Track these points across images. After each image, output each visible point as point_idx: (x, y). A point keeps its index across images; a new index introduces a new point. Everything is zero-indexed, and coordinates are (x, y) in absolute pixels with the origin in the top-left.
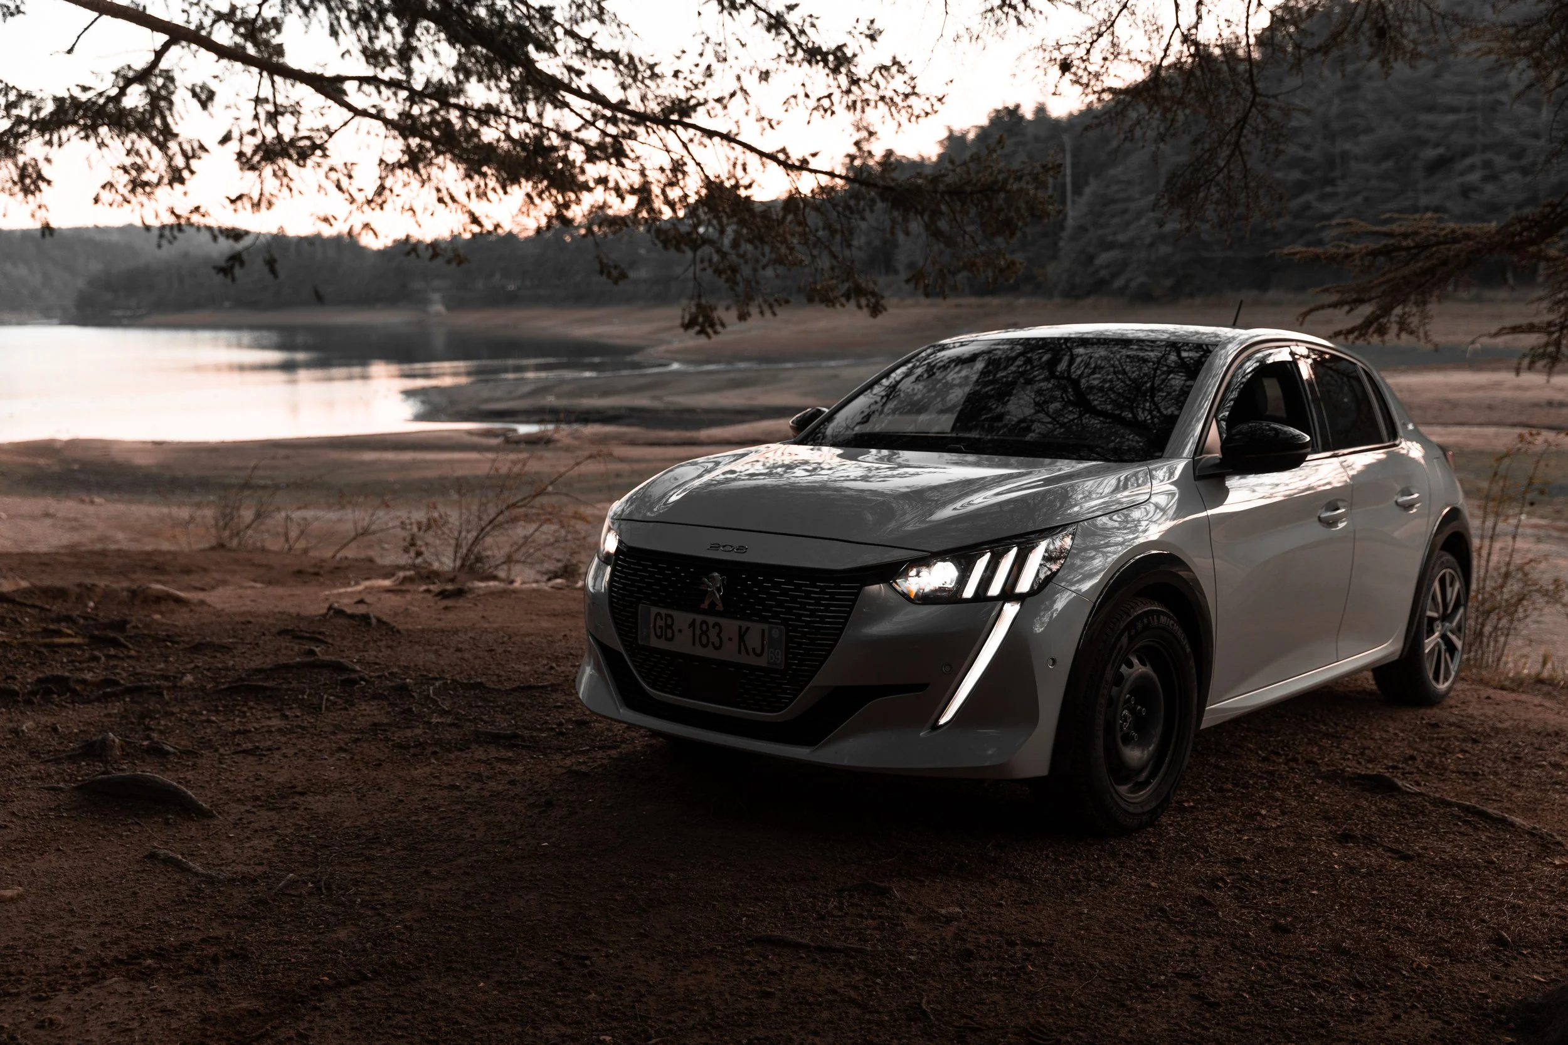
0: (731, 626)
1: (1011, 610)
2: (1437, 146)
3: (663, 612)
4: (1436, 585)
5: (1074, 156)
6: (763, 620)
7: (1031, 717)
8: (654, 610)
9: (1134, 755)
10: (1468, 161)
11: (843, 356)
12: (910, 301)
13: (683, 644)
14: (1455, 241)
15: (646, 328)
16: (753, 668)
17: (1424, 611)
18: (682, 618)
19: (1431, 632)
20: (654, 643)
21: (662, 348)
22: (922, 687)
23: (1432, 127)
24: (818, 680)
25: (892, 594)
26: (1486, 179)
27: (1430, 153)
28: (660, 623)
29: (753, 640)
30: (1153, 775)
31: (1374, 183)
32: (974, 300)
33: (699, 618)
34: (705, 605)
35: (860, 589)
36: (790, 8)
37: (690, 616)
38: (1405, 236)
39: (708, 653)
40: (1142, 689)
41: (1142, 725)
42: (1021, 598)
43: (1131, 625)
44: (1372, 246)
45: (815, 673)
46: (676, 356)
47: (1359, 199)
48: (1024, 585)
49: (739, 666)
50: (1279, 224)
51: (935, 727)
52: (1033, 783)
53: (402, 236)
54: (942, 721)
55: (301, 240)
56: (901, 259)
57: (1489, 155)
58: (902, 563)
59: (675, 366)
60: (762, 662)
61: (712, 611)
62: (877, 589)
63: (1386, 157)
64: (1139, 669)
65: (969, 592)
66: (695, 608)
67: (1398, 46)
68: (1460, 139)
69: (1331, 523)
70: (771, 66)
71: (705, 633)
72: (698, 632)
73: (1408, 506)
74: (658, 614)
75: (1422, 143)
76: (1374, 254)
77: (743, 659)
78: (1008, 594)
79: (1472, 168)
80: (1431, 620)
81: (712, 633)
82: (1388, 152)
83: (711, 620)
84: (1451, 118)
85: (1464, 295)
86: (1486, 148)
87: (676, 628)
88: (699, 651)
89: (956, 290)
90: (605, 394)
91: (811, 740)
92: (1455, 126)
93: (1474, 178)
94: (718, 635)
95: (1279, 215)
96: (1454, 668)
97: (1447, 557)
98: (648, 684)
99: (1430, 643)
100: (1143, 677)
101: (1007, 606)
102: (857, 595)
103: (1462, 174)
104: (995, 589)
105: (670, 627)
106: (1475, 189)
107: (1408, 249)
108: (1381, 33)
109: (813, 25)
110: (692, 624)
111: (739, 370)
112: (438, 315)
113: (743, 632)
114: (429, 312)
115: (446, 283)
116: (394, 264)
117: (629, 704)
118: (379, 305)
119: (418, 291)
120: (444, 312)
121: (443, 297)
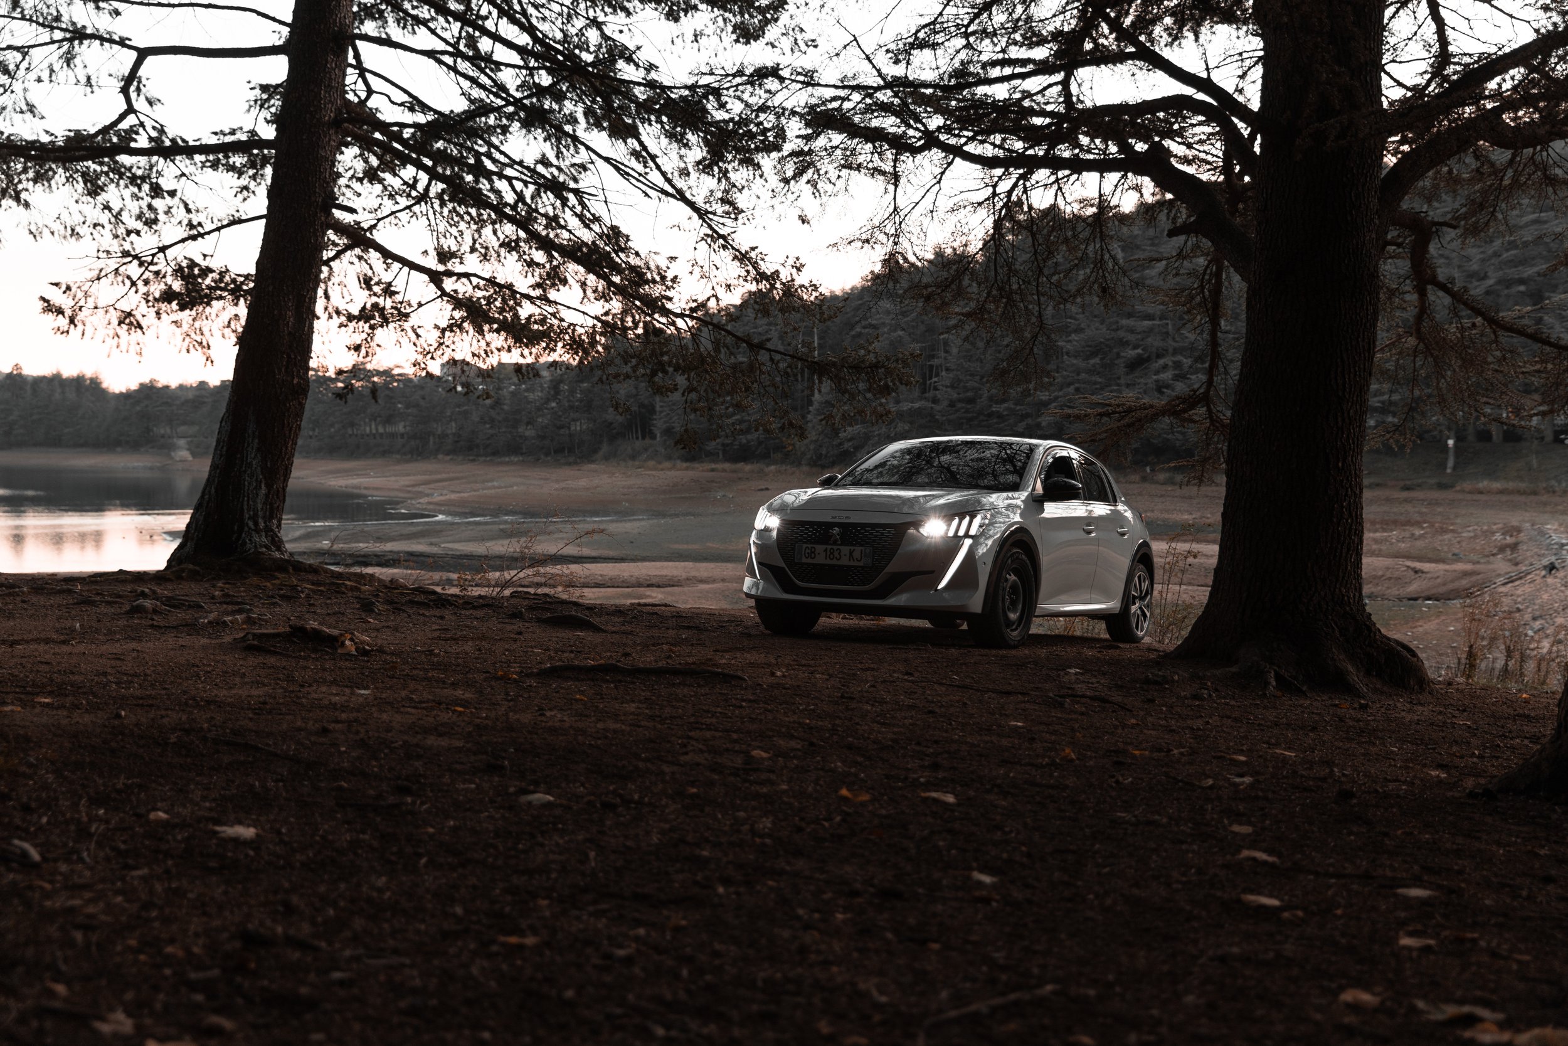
0: (845, 550)
1: (968, 542)
2: (1135, 348)
3: (809, 546)
4: (1136, 579)
5: (820, 338)
6: (862, 545)
7: (975, 585)
8: (805, 546)
9: (1013, 616)
10: (1161, 362)
11: (606, 513)
12: (667, 464)
13: (820, 559)
14: (1145, 409)
15: (404, 481)
16: (856, 567)
17: (1130, 592)
18: (820, 548)
19: (1134, 604)
20: (804, 560)
21: (424, 500)
22: (929, 573)
23: (1132, 331)
24: (887, 570)
25: (917, 534)
26: (1176, 378)
27: (1131, 353)
28: (808, 551)
29: (857, 554)
30: (1019, 625)
31: (1083, 376)
32: (727, 466)
33: (829, 547)
34: (832, 542)
35: (905, 531)
36: (753, 249)
37: (824, 547)
38: (1118, 406)
39: (835, 562)
40: (1014, 587)
41: (1014, 603)
42: (972, 537)
43: (1012, 555)
44: (1100, 411)
45: (886, 566)
46: (441, 507)
47: (1071, 389)
48: (972, 532)
49: (849, 567)
50: (1001, 408)
51: (936, 590)
52: (976, 615)
53: (147, 380)
54: (939, 589)
55: (39, 381)
56: (659, 424)
57: (1179, 358)
59: (441, 517)
60: (861, 564)
61: (835, 543)
62: (910, 532)
63: (1094, 354)
64: (1012, 577)
65: (951, 534)
66: (826, 543)
67: (1113, 297)
68: (1155, 342)
69: (1089, 532)
70: (733, 282)
71: (832, 553)
72: (828, 553)
73: (1123, 534)
74: (807, 548)
75: (1123, 343)
76: (1101, 415)
77: (852, 563)
78: (967, 535)
79: (1165, 367)
80: (1134, 597)
81: (836, 554)
82: (1095, 349)
83: (835, 547)
84: (1147, 323)
85: (1162, 476)
86: (1176, 352)
87: (816, 553)
88: (829, 562)
89: (712, 456)
90: (379, 539)
91: (883, 596)
92: (1151, 330)
93: (1167, 376)
94: (839, 554)
95: (1004, 401)
96: (1145, 626)
97: (1141, 566)
98: (797, 581)
99: (1134, 608)
100: (1014, 581)
101: (966, 540)
102: (902, 534)
103: (1157, 373)
104: (961, 533)
105: (813, 552)
106: (1168, 387)
107: (1119, 413)
108: (1104, 290)
109: (762, 259)
110: (826, 550)
111: (506, 522)
112: (183, 461)
113: (851, 553)
114: (172, 458)
115: (193, 430)
116: (138, 408)
117: (786, 591)
118: (119, 449)
119: (163, 436)
120: (190, 458)
121: (189, 443)
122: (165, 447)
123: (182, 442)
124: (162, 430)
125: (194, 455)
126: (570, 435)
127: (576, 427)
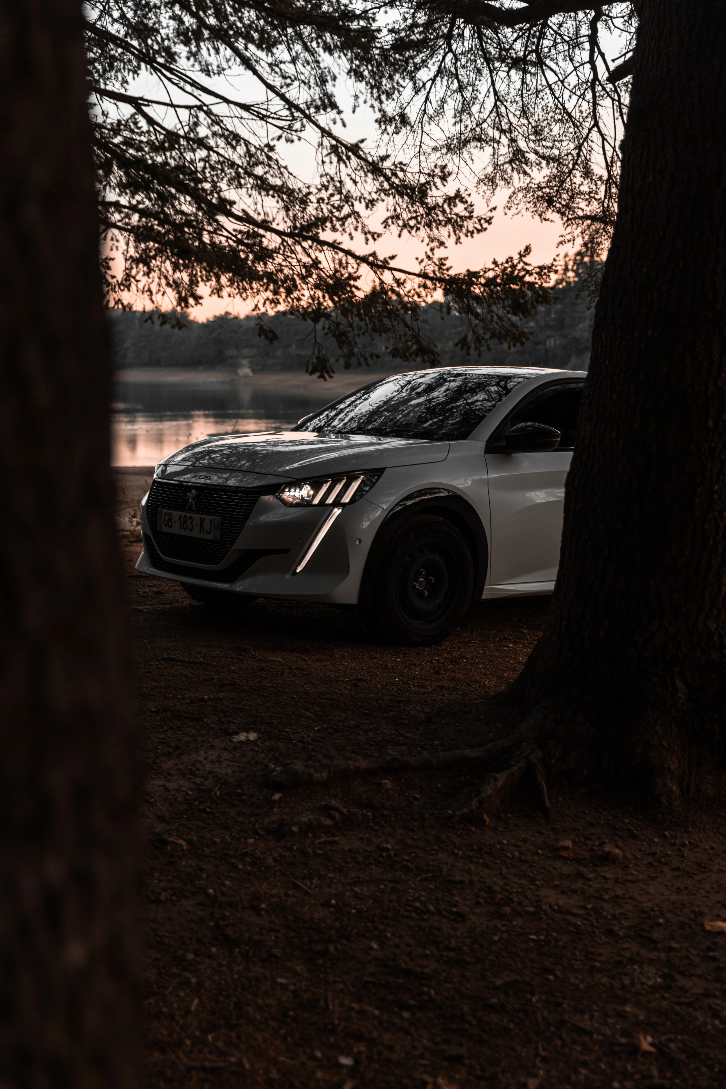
0: (197, 517)
1: (337, 511)
3: (168, 511)
6: (211, 514)
7: (345, 570)
8: (164, 511)
13: (176, 529)
16: (206, 541)
18: (176, 515)
20: (164, 529)
22: (286, 551)
24: (236, 546)
25: (276, 501)
28: (167, 518)
29: (207, 526)
33: (184, 514)
34: (187, 508)
35: (258, 497)
37: (180, 513)
39: (187, 533)
42: (344, 505)
45: (234, 542)
48: (346, 499)
49: (200, 540)
51: (295, 573)
52: (347, 607)
54: (298, 571)
58: (282, 484)
60: (210, 537)
61: (189, 510)
62: (270, 498)
64: (428, 555)
65: (316, 501)
66: (182, 509)
71: (185, 522)
72: (183, 521)
74: (166, 513)
77: (202, 536)
78: (337, 503)
81: (189, 522)
83: (189, 515)
87: (173, 520)
88: (182, 533)
91: (231, 580)
94: (191, 523)
98: (162, 553)
100: (432, 560)
101: (336, 509)
102: (256, 501)
104: (330, 500)
105: (170, 520)
110: (181, 518)
112: (246, 376)
113: (202, 521)
114: (237, 374)
115: (253, 352)
116: (213, 335)
117: (155, 566)
118: (200, 368)
119: (232, 357)
120: (251, 374)
121: (250, 362)
122: (233, 366)
123: (245, 362)
124: (232, 352)
125: (254, 371)
126: (546, 350)
127: (551, 343)
